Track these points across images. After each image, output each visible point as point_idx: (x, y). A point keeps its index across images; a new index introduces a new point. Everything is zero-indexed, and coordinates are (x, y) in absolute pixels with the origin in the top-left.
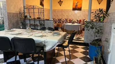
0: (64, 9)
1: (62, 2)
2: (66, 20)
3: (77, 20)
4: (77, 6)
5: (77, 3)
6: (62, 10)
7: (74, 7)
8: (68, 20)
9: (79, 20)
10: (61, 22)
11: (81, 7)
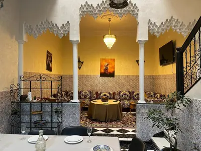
0: (85, 74)
1: (83, 63)
2: (90, 92)
3: (110, 93)
4: (106, 69)
5: (107, 65)
6: (83, 76)
7: (103, 71)
8: (94, 93)
9: (112, 93)
10: (82, 96)
11: (114, 72)
